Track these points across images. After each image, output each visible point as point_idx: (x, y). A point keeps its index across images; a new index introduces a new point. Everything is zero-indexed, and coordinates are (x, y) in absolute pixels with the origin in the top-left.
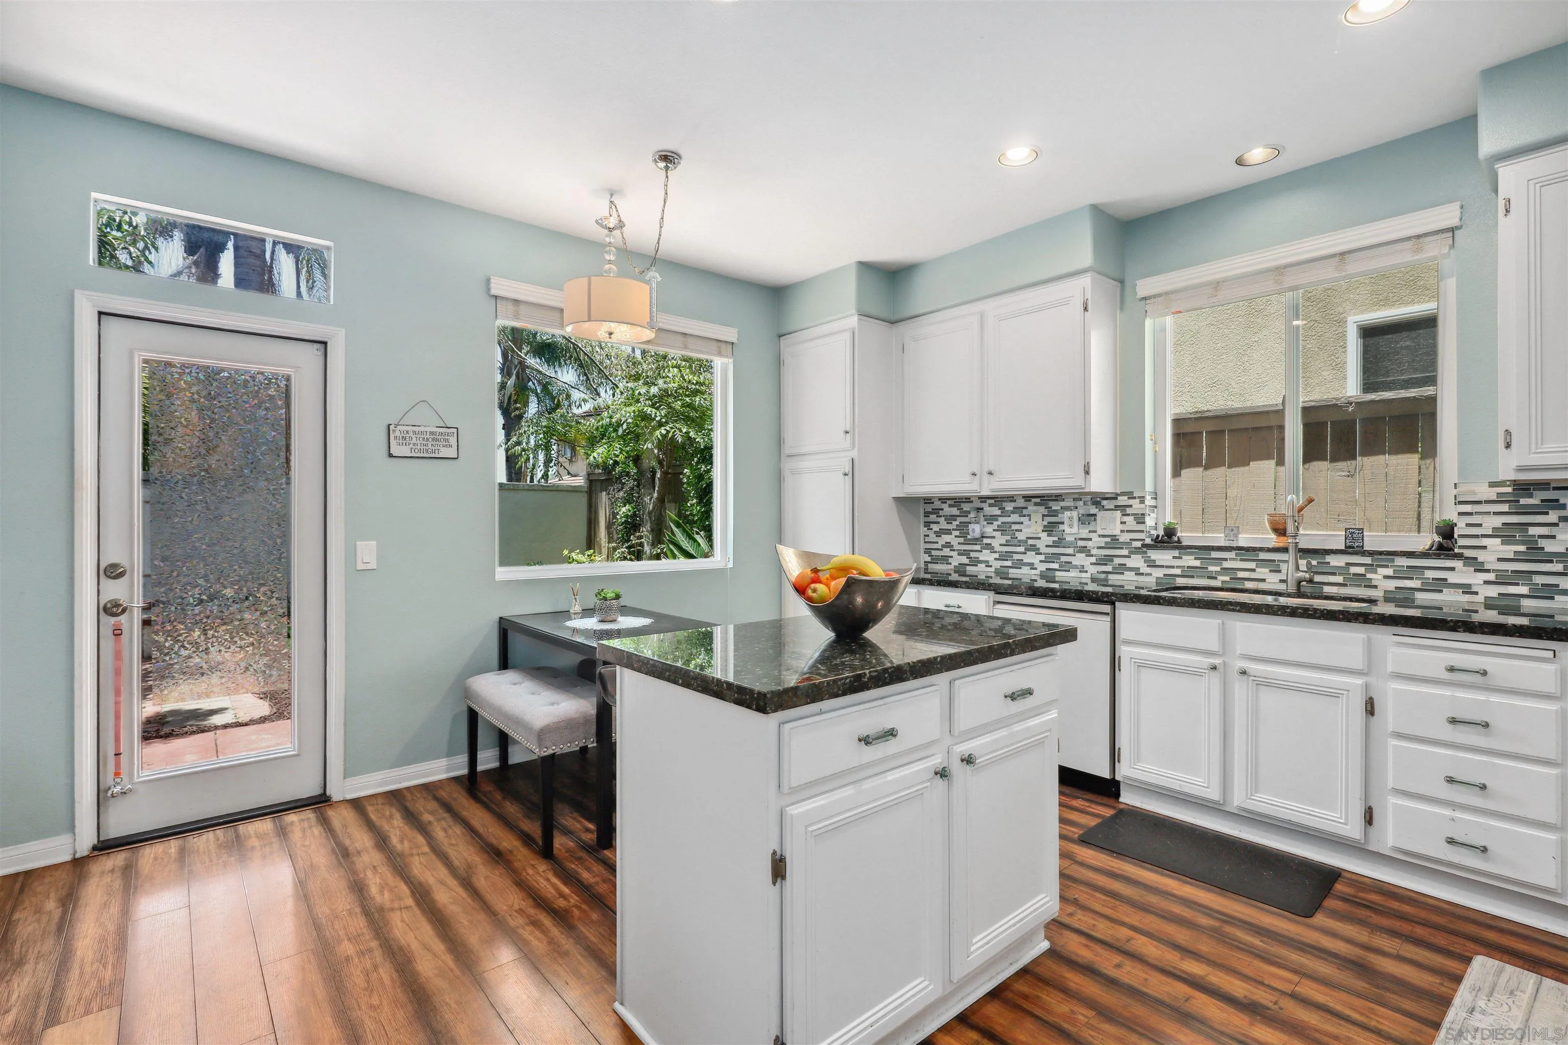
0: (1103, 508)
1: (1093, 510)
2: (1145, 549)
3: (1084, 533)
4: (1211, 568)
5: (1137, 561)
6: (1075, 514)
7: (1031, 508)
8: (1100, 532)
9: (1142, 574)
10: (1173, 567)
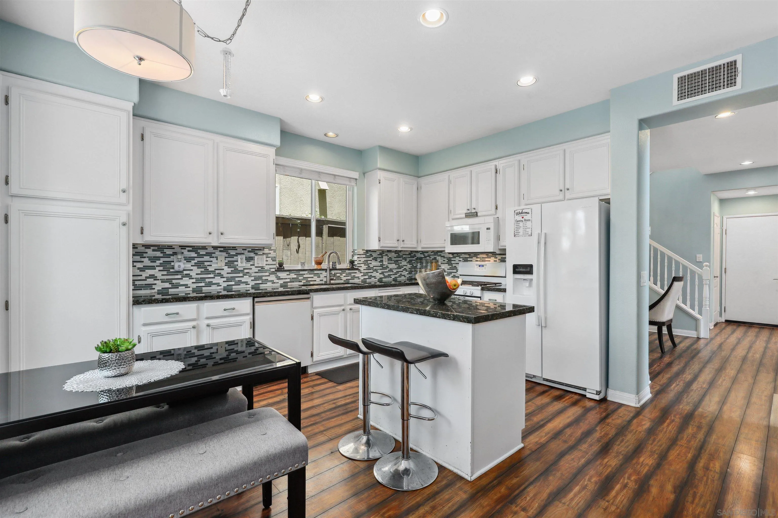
0: (256, 254)
1: (252, 255)
2: (276, 272)
3: (248, 265)
4: (300, 278)
5: (272, 278)
6: (244, 257)
7: (217, 253)
8: (256, 265)
9: (275, 283)
10: (287, 279)
